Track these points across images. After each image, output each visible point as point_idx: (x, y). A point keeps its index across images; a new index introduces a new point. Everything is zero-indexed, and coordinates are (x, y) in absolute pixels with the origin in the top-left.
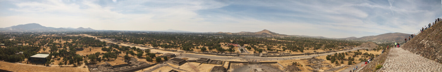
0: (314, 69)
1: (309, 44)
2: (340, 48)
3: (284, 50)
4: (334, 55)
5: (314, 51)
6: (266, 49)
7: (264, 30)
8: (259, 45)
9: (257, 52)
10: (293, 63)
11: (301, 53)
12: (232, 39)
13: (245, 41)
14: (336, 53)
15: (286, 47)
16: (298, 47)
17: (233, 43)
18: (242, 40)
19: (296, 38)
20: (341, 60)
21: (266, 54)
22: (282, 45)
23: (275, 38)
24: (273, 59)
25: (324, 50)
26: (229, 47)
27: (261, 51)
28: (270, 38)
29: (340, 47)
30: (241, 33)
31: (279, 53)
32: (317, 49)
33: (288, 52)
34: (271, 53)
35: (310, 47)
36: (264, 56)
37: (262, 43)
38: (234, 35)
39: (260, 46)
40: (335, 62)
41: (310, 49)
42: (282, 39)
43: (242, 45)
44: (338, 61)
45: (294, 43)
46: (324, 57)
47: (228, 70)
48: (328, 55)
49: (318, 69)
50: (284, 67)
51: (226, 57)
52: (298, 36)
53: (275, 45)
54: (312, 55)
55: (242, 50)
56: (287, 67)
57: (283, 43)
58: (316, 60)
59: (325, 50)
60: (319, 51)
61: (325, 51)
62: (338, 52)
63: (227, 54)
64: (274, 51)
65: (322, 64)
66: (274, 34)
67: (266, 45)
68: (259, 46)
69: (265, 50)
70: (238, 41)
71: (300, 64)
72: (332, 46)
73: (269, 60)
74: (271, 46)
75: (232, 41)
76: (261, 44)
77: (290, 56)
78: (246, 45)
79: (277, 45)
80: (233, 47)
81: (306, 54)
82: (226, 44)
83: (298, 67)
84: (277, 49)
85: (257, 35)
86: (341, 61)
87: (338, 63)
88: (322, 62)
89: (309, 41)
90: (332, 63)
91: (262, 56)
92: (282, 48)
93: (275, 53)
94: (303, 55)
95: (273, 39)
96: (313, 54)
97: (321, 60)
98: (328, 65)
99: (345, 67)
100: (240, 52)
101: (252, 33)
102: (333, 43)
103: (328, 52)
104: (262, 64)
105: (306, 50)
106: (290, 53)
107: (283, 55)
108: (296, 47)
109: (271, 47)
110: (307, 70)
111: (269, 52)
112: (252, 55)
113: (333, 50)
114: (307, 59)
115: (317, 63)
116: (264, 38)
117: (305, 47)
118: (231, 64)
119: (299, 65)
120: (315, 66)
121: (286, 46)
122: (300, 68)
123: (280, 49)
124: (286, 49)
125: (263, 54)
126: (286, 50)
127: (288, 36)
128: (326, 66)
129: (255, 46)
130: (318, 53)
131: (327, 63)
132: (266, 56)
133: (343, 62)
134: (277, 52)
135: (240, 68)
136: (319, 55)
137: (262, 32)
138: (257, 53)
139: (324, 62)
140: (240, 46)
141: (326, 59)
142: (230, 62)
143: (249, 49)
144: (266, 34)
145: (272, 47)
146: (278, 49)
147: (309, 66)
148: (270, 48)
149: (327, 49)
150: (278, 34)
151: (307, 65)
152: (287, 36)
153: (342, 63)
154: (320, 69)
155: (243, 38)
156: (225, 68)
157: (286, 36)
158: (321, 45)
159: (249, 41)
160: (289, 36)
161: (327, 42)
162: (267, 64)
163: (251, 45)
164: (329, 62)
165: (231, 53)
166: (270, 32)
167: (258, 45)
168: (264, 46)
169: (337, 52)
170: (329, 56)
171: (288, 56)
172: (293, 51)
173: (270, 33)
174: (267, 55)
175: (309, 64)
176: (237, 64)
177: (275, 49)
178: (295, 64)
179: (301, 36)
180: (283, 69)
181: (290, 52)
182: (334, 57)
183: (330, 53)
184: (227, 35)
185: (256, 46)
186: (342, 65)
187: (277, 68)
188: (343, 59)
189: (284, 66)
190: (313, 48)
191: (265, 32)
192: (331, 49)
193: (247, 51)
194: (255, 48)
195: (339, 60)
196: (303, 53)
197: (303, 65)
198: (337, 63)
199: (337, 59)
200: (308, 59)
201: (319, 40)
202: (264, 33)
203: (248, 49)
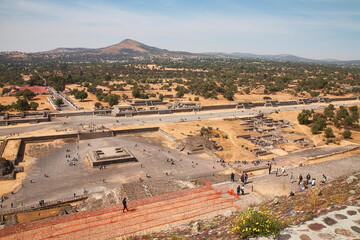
0: (258, 147)
1: (252, 77)
2: (348, 92)
3: (180, 96)
4: (322, 111)
5: (265, 98)
6: (129, 94)
7: (126, 41)
8: (111, 83)
9: (105, 104)
10: (203, 129)
11: (227, 102)
12: (27, 73)
13: (70, 77)
14: (332, 107)
15: (186, 87)
16: (218, 85)
17: (32, 83)
18: (61, 75)
19: (216, 60)
20: (345, 128)
21: (130, 109)
22: (176, 81)
23: (157, 62)
24: (149, 121)
25: (296, 95)
26: (17, 96)
27: (114, 101)
28: (142, 63)
29: (348, 87)
30: (55, 52)
31: (166, 103)
32: (274, 91)
33: (190, 100)
34: (143, 103)
35: (255, 86)
36: (124, 115)
37: (118, 79)
38: (33, 58)
39: (112, 88)
40: (323, 133)
41: (254, 90)
42: (178, 65)
43: (60, 89)
44: (334, 129)
45: (209, 75)
46: (291, 114)
47: (17, 164)
48: (304, 111)
49: (271, 147)
50: (178, 141)
51: (10, 126)
52: (221, 54)
53: (154, 83)
54: (258, 108)
55: (59, 103)
56: (184, 141)
57: (179, 74)
58: (267, 121)
59: (299, 94)
60: (280, 97)
61: (296, 99)
62: (337, 105)
63: (10, 120)
64: (152, 99)
65: (284, 136)
66: (153, 50)
67: (130, 83)
68: (109, 87)
69: (126, 98)
70: (47, 77)
71: (222, 132)
72: (320, 85)
73: (136, 122)
74: (144, 85)
75: (27, 78)
76: (115, 82)
77: (196, 110)
78: (73, 87)
79: (161, 82)
80: (31, 95)
81: (240, 106)
82: (9, 87)
83: (214, 139)
84: (162, 92)
85: (105, 56)
86: (343, 130)
87: (334, 137)
88: (285, 129)
89: (253, 69)
90: (315, 133)
91: (118, 115)
92: (176, 90)
93: (155, 103)
94: (234, 107)
95: (150, 67)
96: (262, 105)
97: (282, 124)
98: (301, 137)
99: (355, 149)
100: (54, 107)
101: (91, 51)
102: (325, 75)
103: (306, 102)
104: (118, 136)
105: (242, 94)
106: (197, 102)
107: (178, 108)
108: (213, 86)
109: (143, 89)
110: (240, 147)
111: (137, 103)
112: (90, 113)
113: (321, 95)
114: (243, 119)
115: (269, 130)
116: (125, 63)
117: (241, 86)
118: (28, 146)
119: (217, 136)
120: (262, 139)
121: (187, 84)
122: (220, 142)
123: (169, 93)
124: (187, 92)
125: (121, 109)
126: (185, 96)
127: (195, 54)
128: (295, 141)
129: (99, 87)
130: (275, 104)
131: (299, 134)
132: (128, 114)
133: (350, 134)
134: (160, 102)
135: (55, 152)
136: (280, 107)
137: (119, 48)
138: (103, 108)
139: (290, 129)
140: (54, 92)
141: (297, 122)
142: (23, 142)
143: (82, 96)
144: (131, 51)
145: (147, 88)
146: (165, 93)
147: (247, 137)
148: (141, 92)
149: (305, 92)
150: (165, 51)
151: (240, 134)
152: (192, 57)
153: (347, 136)
154: (275, 147)
155: (64, 68)
156: (8, 162)
157: (188, 57)
158: (286, 80)
159: (82, 73)
160: (197, 55)
161: (306, 71)
162: (133, 135)
163: (87, 86)
164: (305, 129)
165: (25, 115)
166: (143, 46)
167: (106, 85)
168: (125, 85)
169: (333, 103)
170: (307, 113)
171: (190, 110)
172: (203, 96)
173: (142, 50)
174: (131, 112)
175: (248, 133)
176: (47, 144)
177: (154, 92)
178: (207, 132)
179: (230, 55)
180: (174, 145)
181: (197, 99)
182: (322, 116)
183: (313, 104)
184: (10, 60)
185: (103, 88)
186: (345, 143)
187: (158, 144)
188: (350, 124)
189: (178, 138)
190: (263, 88)
191: (127, 47)
192: (316, 94)
193: (73, 104)
194: (99, 94)
195: (338, 126)
196: (232, 103)
197: (230, 137)
198: (329, 136)
199: (330, 124)
200: (246, 119)
201: (284, 64)
202: (126, 50)
203: (77, 98)
